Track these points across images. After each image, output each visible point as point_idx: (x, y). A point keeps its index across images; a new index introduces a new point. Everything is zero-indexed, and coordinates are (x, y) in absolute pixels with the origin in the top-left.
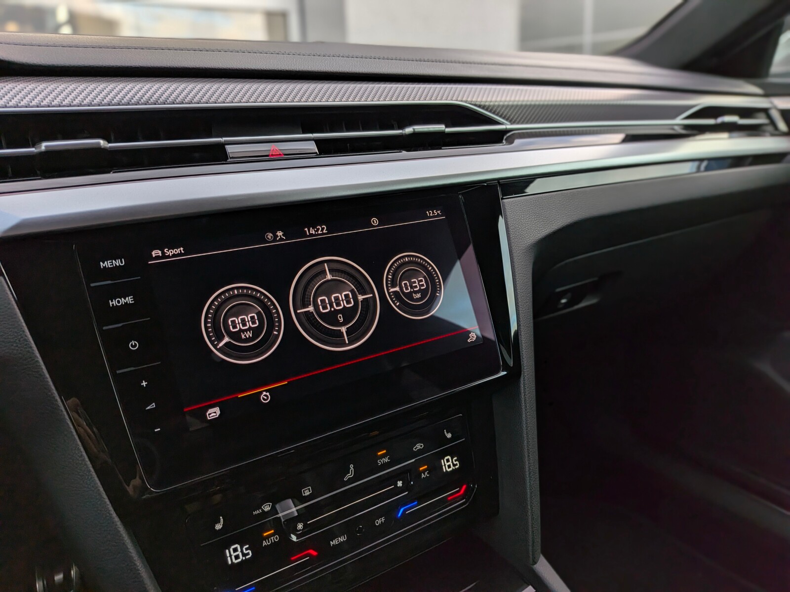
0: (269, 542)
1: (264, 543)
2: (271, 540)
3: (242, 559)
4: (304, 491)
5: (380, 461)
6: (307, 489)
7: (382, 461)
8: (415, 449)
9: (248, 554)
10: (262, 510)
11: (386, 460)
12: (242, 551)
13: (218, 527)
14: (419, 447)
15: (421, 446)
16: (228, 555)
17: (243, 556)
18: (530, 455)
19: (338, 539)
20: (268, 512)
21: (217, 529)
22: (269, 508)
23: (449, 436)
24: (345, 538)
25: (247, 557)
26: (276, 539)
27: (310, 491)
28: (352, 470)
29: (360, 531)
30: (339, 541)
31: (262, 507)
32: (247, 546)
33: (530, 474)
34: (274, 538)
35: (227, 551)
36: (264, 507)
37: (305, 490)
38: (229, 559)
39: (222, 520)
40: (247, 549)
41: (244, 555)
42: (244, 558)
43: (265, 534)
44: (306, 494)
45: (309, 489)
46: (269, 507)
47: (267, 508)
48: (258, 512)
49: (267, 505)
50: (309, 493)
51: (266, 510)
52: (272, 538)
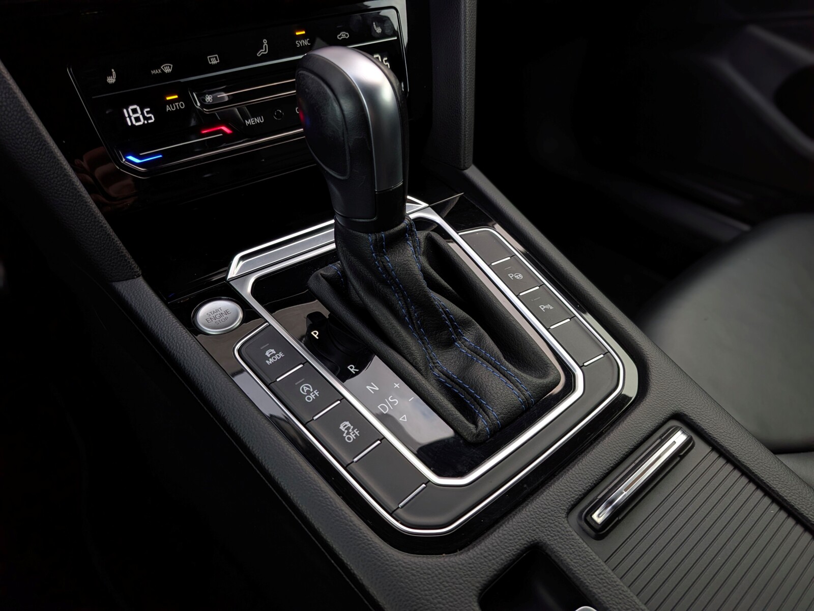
0: (173, 108)
1: (168, 108)
2: (176, 105)
3: (144, 123)
4: (210, 58)
5: (299, 43)
6: (213, 57)
7: (301, 43)
8: (340, 37)
9: (151, 118)
10: (162, 70)
11: (306, 42)
12: (142, 114)
13: (111, 80)
14: (344, 36)
15: (347, 35)
16: (127, 115)
17: (144, 120)
18: (466, 51)
19: (254, 120)
20: (168, 74)
21: (110, 82)
22: (170, 70)
23: (379, 30)
24: (262, 120)
25: (150, 121)
26: (181, 105)
27: (217, 60)
28: (265, 46)
29: (279, 115)
30: (255, 122)
31: (162, 67)
32: (148, 109)
33: (465, 73)
34: (178, 105)
35: (125, 111)
36: (163, 67)
37: (212, 58)
38: (128, 119)
39: (114, 73)
40: (148, 113)
41: (145, 118)
42: (146, 122)
43: (168, 98)
44: (213, 63)
45: (216, 57)
46: (170, 68)
47: (167, 69)
48: (157, 72)
49: (167, 66)
50: (216, 62)
51: (166, 71)
52: (177, 104)
